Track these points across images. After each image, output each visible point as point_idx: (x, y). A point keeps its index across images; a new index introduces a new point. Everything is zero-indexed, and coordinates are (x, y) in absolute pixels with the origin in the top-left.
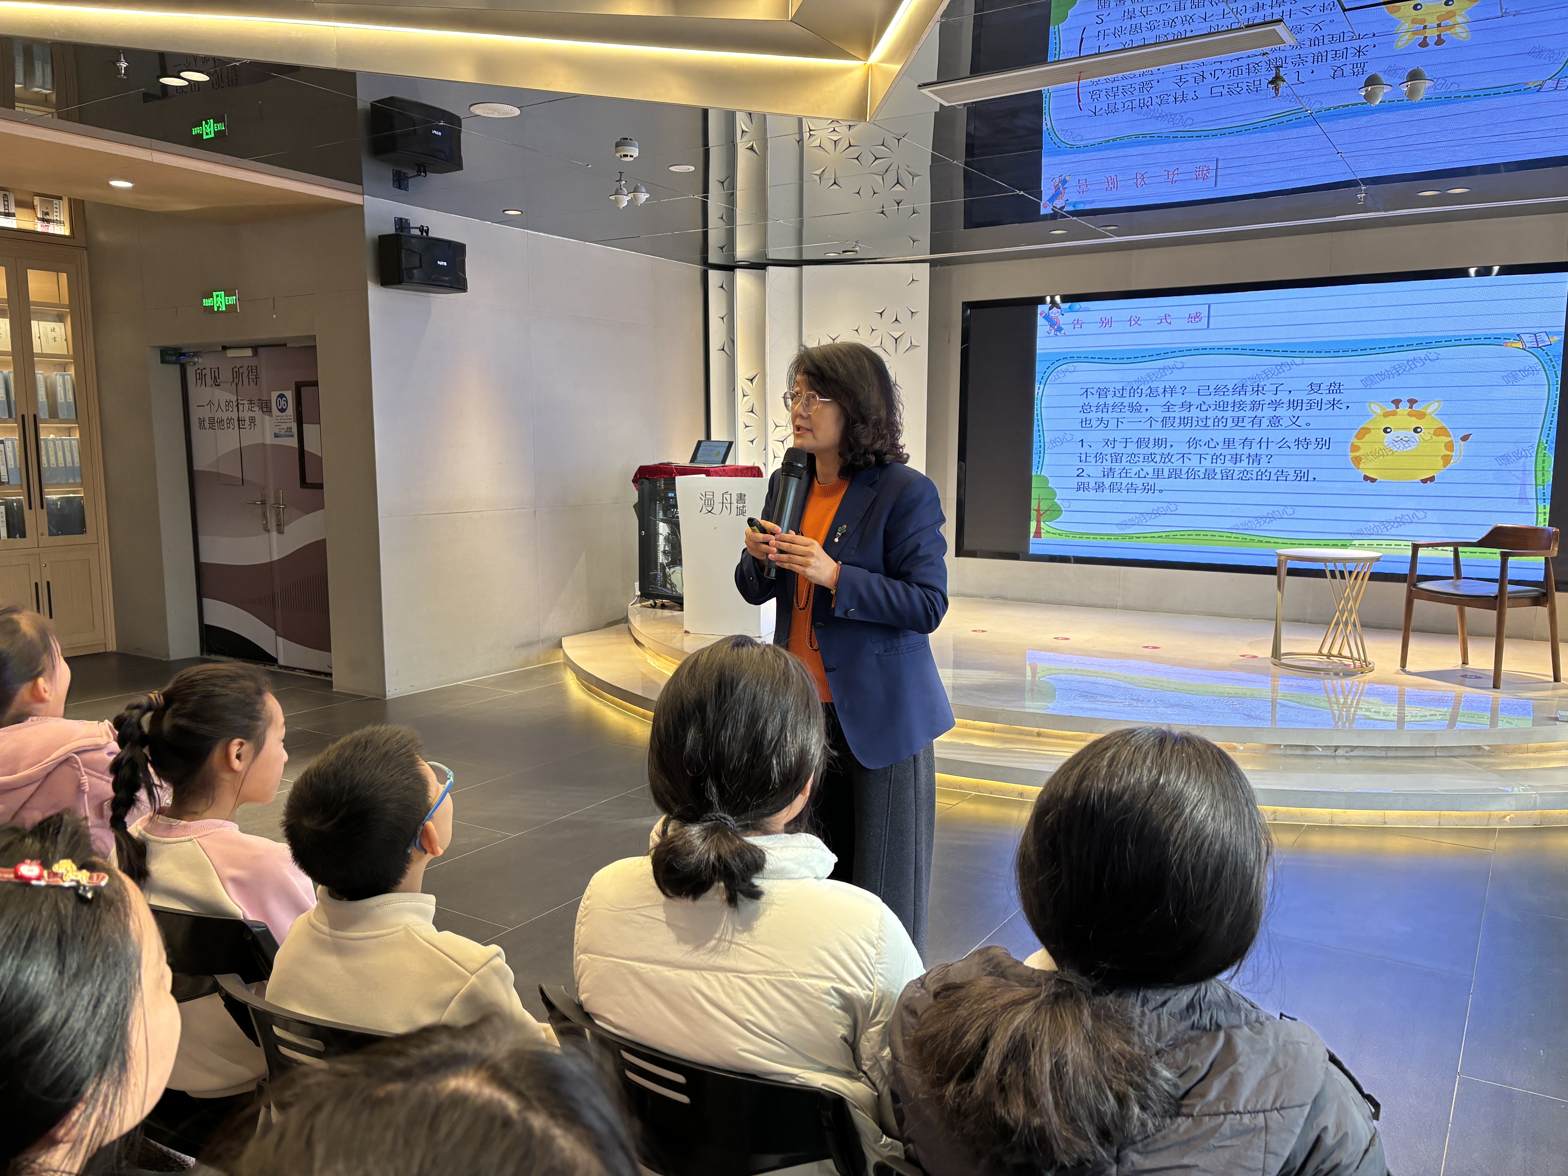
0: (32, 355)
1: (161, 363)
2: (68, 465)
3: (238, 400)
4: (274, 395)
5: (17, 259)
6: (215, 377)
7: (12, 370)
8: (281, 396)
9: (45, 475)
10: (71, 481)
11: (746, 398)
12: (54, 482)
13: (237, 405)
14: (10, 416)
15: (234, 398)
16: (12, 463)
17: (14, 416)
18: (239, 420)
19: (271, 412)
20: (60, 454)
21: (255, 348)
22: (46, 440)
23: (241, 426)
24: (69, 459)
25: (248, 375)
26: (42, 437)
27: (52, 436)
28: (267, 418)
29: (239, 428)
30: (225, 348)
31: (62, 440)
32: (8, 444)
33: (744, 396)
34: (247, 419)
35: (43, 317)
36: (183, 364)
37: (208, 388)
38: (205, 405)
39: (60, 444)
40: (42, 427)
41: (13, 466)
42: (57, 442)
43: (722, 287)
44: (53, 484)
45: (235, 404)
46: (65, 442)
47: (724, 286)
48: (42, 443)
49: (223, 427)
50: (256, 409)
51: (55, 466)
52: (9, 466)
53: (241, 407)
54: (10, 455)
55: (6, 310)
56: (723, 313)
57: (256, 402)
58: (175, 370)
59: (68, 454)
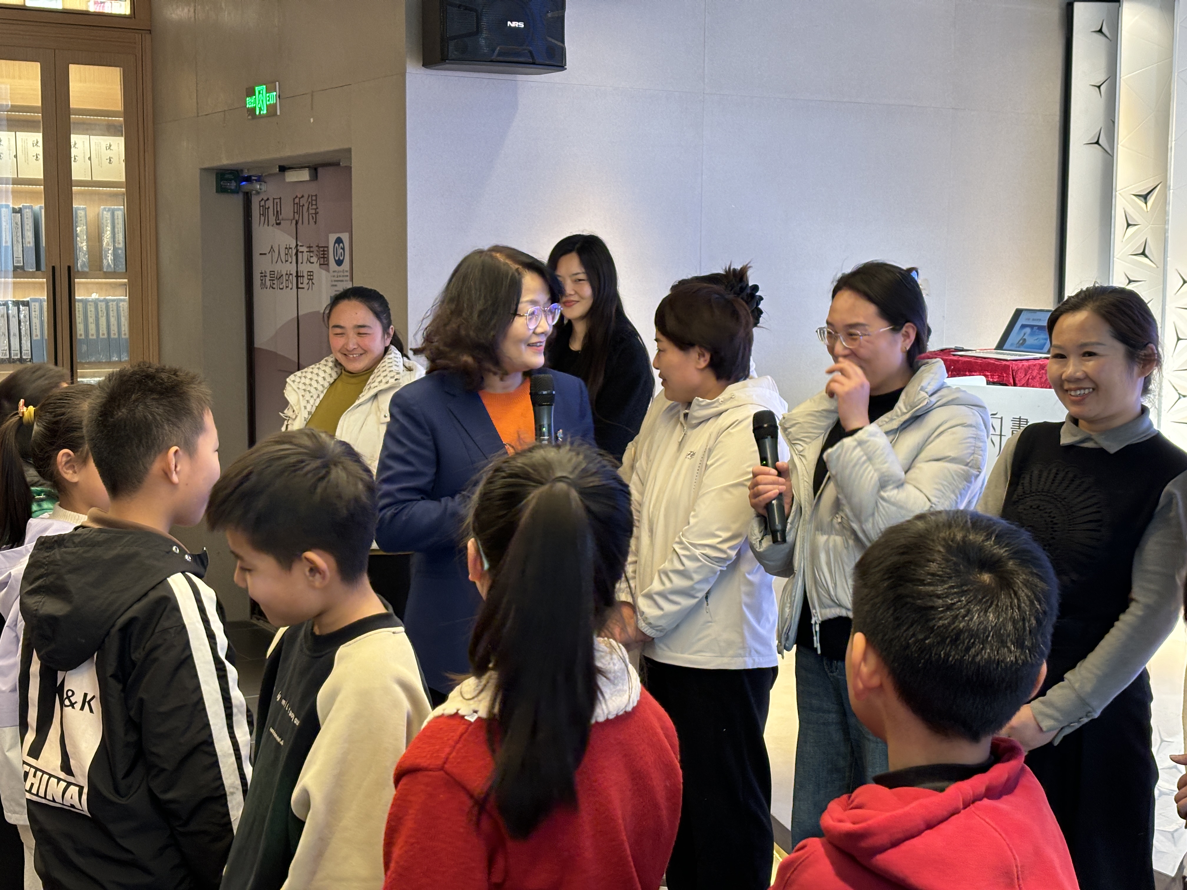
0: (70, 183)
1: (217, 192)
2: (112, 336)
3: (297, 245)
4: (333, 238)
5: (57, 51)
6: (277, 212)
7: (43, 205)
8: (339, 241)
9: (81, 349)
10: (115, 359)
11: (1131, 230)
12: (93, 359)
13: (296, 254)
14: (38, 268)
15: (293, 245)
16: (39, 333)
17: (43, 267)
18: (297, 276)
19: (328, 264)
20: (103, 321)
21: (315, 169)
22: (85, 302)
23: (300, 286)
24: (114, 328)
25: (308, 208)
26: (79, 295)
27: (95, 296)
28: (324, 272)
29: (298, 288)
30: (283, 169)
31: (107, 302)
32: (35, 306)
33: (1129, 225)
34: (305, 274)
35: (88, 129)
36: (247, 193)
37: (270, 227)
38: (267, 252)
39: (104, 307)
40: (79, 283)
41: (39, 338)
42: (100, 303)
43: (1100, 31)
44: (89, 363)
45: (294, 251)
46: (110, 304)
47: (1104, 30)
48: (79, 308)
49: (281, 287)
50: (314, 259)
51: (95, 337)
52: (34, 338)
53: (300, 255)
54: (36, 321)
55: (40, 122)
56: (1100, 77)
57: (315, 249)
58: (237, 200)
59: (113, 321)
